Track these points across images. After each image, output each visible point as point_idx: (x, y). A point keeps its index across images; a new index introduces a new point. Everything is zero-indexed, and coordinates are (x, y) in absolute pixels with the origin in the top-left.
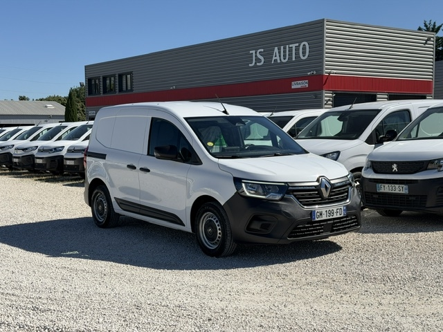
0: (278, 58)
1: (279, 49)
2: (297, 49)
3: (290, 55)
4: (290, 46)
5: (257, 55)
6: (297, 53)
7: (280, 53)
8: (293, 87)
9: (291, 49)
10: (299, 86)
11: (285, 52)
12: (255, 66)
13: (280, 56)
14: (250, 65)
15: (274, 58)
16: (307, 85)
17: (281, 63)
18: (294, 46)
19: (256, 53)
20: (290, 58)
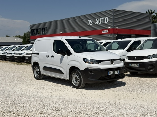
0: (97, 22)
1: (98, 19)
2: (104, 19)
3: (102, 21)
4: (102, 18)
5: (90, 22)
6: (104, 21)
7: (98, 20)
8: (103, 32)
9: (102, 20)
10: (105, 32)
11: (100, 20)
12: (90, 25)
13: (98, 22)
14: (88, 25)
15: (96, 23)
16: (107, 32)
17: (99, 24)
18: (103, 18)
19: (90, 20)
20: (102, 22)
